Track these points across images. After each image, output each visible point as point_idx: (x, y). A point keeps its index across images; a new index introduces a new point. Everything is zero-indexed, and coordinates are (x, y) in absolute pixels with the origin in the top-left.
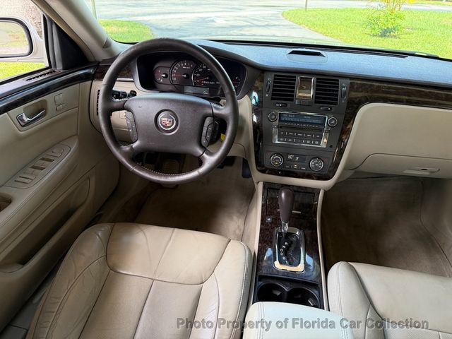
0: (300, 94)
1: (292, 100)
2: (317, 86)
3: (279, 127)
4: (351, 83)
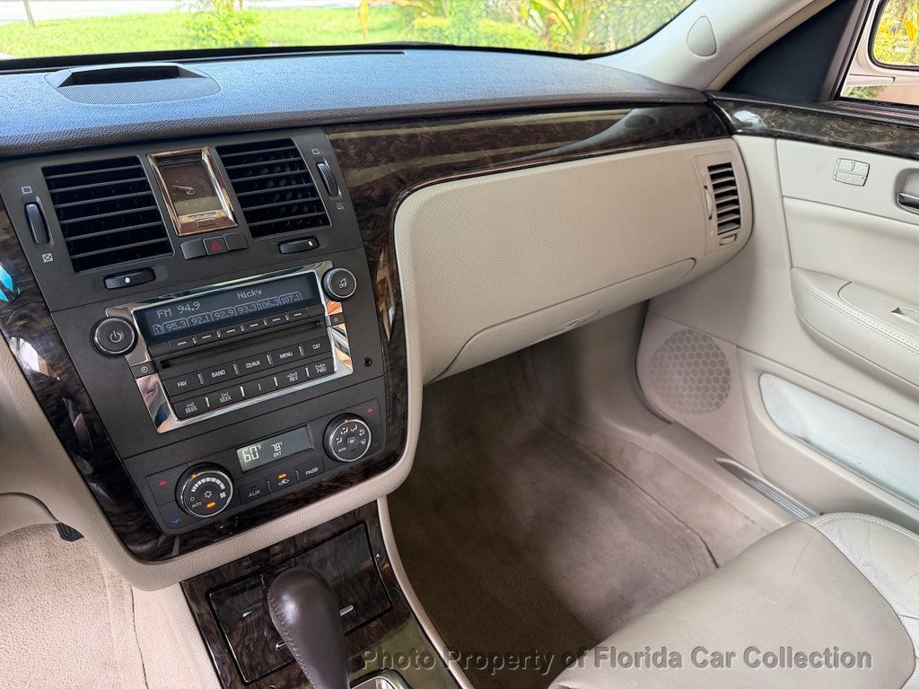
0: (185, 219)
1: (165, 248)
2: (231, 174)
3: (159, 366)
4: (335, 143)
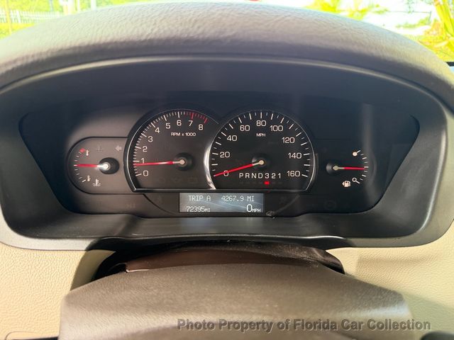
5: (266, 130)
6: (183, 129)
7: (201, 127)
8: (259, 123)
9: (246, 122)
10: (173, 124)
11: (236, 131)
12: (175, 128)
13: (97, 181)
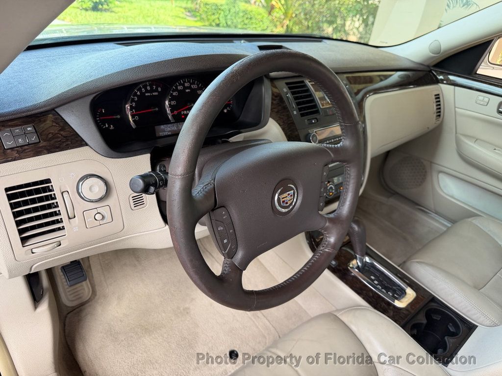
4: (347, 78)
5: (189, 88)
6: (152, 91)
7: (159, 89)
8: (186, 85)
9: (180, 84)
10: (146, 89)
11: (177, 90)
12: (147, 91)
13: (112, 126)
